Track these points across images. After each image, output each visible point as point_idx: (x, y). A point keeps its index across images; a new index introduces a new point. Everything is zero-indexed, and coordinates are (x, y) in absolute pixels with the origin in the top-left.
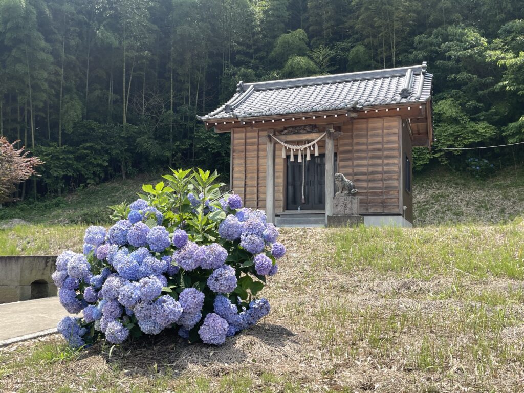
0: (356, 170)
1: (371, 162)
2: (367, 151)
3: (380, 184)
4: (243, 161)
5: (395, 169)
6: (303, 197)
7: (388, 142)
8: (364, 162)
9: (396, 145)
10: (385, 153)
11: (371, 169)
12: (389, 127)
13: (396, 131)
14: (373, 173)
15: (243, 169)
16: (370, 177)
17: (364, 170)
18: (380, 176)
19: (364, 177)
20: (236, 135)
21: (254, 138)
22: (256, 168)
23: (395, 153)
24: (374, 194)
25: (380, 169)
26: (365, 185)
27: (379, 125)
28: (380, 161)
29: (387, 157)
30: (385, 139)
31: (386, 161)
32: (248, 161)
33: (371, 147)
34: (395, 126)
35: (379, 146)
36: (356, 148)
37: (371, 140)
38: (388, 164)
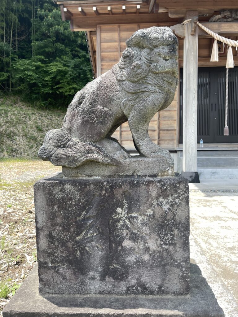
6: (226, 127)
20: (105, 35)
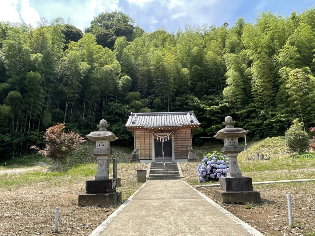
0: (178, 144)
1: (182, 142)
2: (181, 138)
3: (185, 149)
4: (139, 141)
5: (190, 144)
7: (187, 136)
8: (180, 142)
9: (190, 137)
10: (187, 139)
11: (182, 144)
12: (188, 131)
13: (190, 133)
14: (183, 145)
15: (139, 143)
16: (182, 147)
17: (180, 144)
18: (185, 147)
19: (181, 147)
20: (136, 132)
21: (143, 133)
22: (144, 143)
23: (190, 139)
24: (184, 152)
25: (185, 144)
26: (181, 149)
27: (184, 130)
28: (185, 142)
29: (187, 141)
30: (187, 135)
31: (187, 142)
32: (141, 141)
33: (182, 137)
34: (189, 131)
35: (185, 137)
36: (177, 137)
37: (182, 135)
38: (187, 143)
